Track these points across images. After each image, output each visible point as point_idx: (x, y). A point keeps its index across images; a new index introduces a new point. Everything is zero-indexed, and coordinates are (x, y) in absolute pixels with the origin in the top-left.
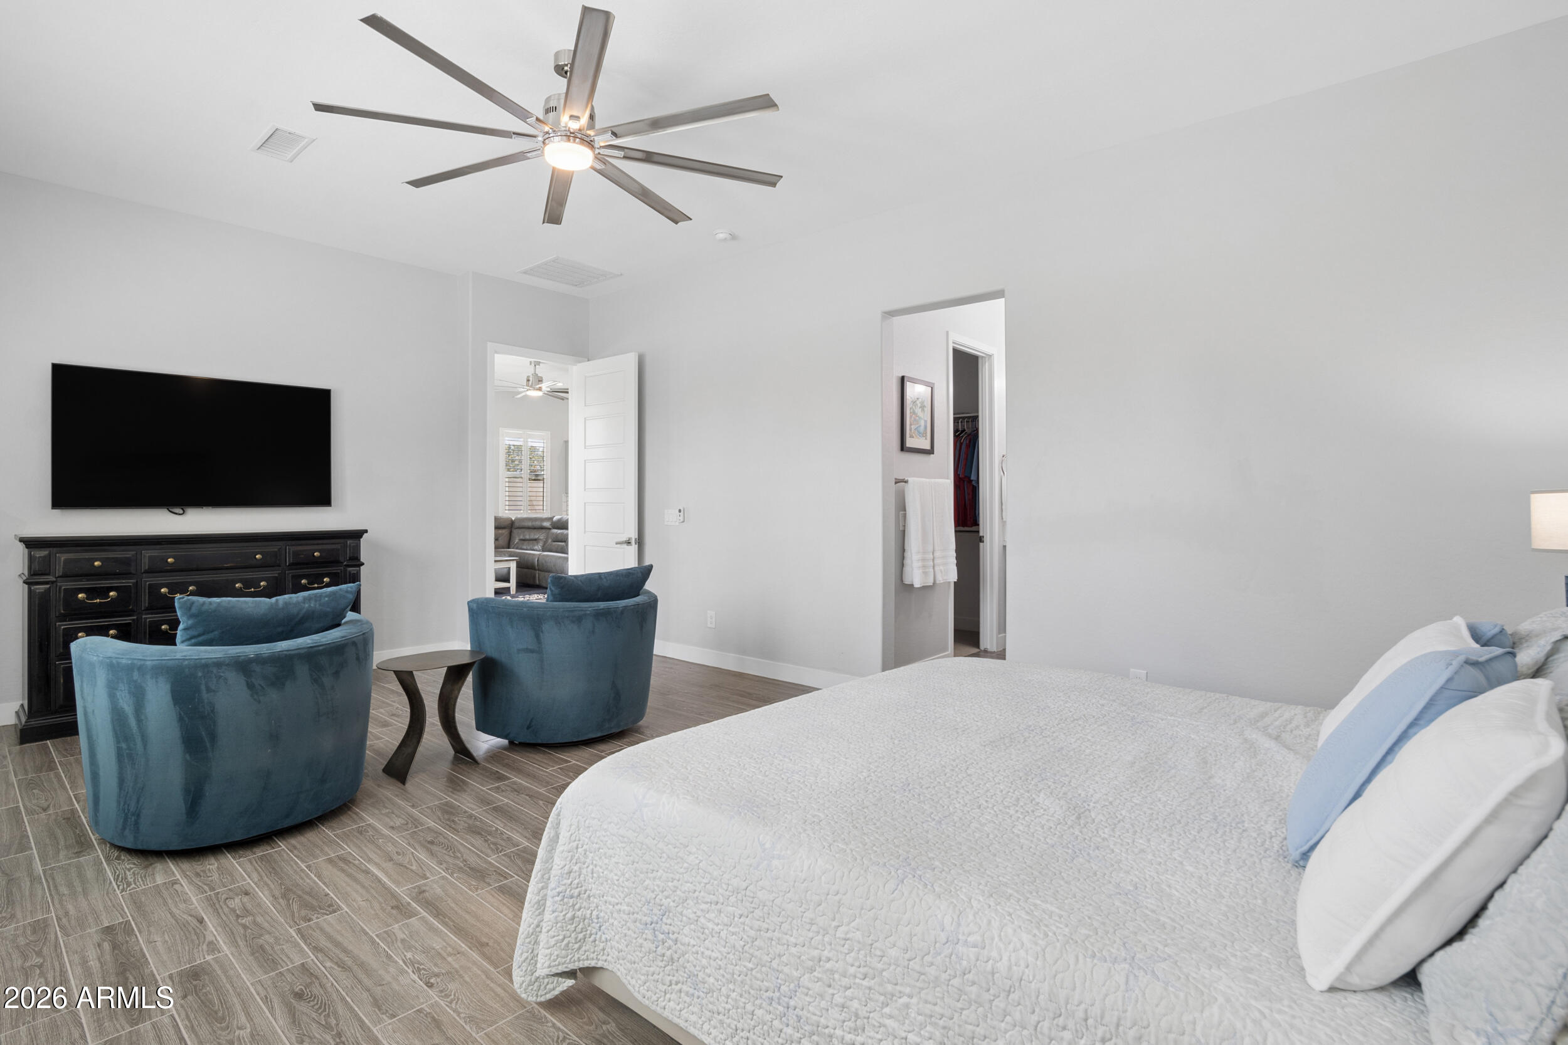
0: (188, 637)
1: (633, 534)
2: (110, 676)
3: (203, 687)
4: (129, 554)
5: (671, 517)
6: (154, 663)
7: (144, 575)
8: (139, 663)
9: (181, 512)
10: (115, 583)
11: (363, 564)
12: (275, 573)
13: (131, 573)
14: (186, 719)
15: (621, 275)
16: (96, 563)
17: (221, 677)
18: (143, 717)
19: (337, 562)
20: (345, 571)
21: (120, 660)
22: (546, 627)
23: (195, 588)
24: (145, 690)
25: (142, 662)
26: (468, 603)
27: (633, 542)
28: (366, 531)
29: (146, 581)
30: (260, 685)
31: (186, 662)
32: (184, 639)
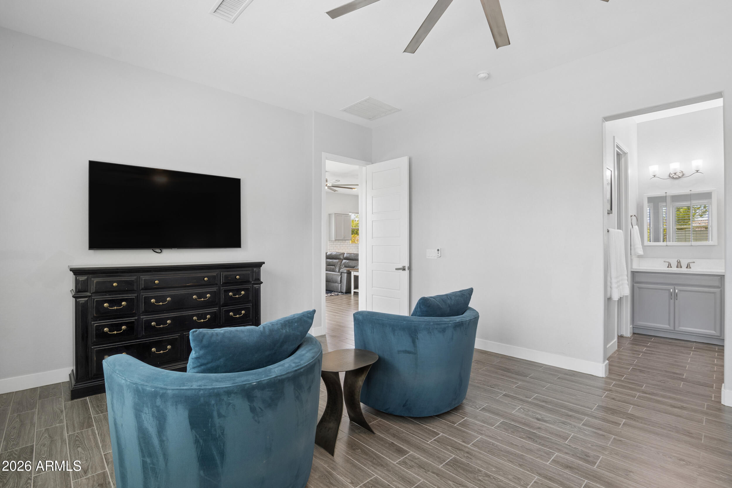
0: (199, 364)
1: (407, 265)
2: (137, 400)
3: (215, 414)
4: (132, 278)
5: (432, 254)
6: (174, 392)
7: (142, 291)
8: (161, 392)
9: (160, 251)
10: (126, 296)
11: (262, 283)
12: (214, 289)
13: (134, 290)
14: (201, 441)
15: (401, 110)
16: (115, 284)
17: (230, 404)
18: (164, 438)
19: (248, 282)
20: (253, 287)
21: (145, 387)
22: (420, 335)
23: (170, 299)
24: (166, 415)
25: (164, 391)
26: (354, 315)
27: (407, 269)
28: (264, 263)
29: (143, 295)
30: (260, 408)
31: (202, 392)
32: (195, 365)
